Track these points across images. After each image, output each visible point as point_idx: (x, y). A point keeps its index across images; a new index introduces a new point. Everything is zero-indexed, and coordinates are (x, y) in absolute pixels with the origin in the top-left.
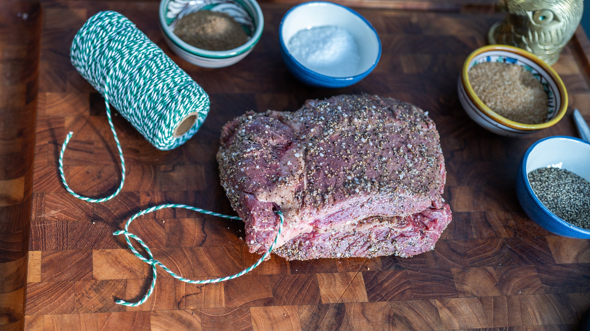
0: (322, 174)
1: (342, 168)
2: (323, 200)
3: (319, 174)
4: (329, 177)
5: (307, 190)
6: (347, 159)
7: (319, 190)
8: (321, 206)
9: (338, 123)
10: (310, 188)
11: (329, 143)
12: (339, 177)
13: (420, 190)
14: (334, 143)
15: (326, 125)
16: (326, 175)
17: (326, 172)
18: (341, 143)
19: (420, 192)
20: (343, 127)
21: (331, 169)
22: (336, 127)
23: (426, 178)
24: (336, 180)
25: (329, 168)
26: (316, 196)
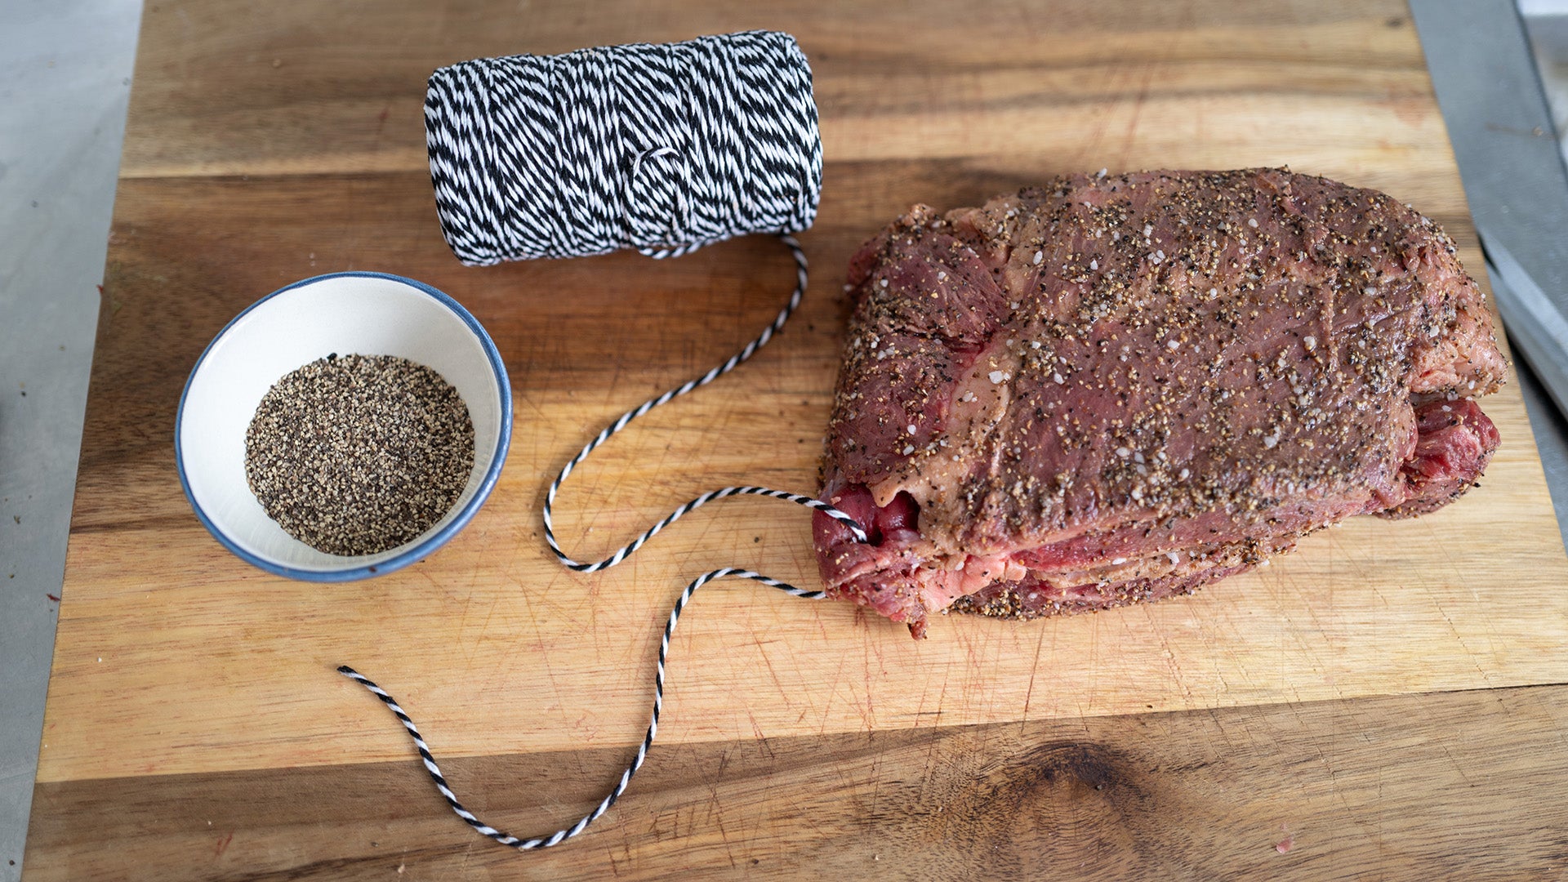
0: (1047, 436)
1: (1105, 421)
2: (1038, 508)
3: (1039, 435)
4: (1066, 447)
5: (998, 476)
6: (1123, 396)
7: (1032, 479)
8: (1030, 524)
9: (1127, 287)
10: (1009, 471)
11: (1088, 344)
12: (1093, 450)
13: (1329, 466)
14: (1099, 343)
15: (1093, 286)
16: (1060, 439)
17: (1060, 429)
18: (1119, 346)
19: (1330, 472)
20: (1140, 299)
21: (1077, 422)
22: (1119, 297)
23: (1354, 429)
24: (1085, 458)
25: (1071, 421)
26: (1021, 497)
